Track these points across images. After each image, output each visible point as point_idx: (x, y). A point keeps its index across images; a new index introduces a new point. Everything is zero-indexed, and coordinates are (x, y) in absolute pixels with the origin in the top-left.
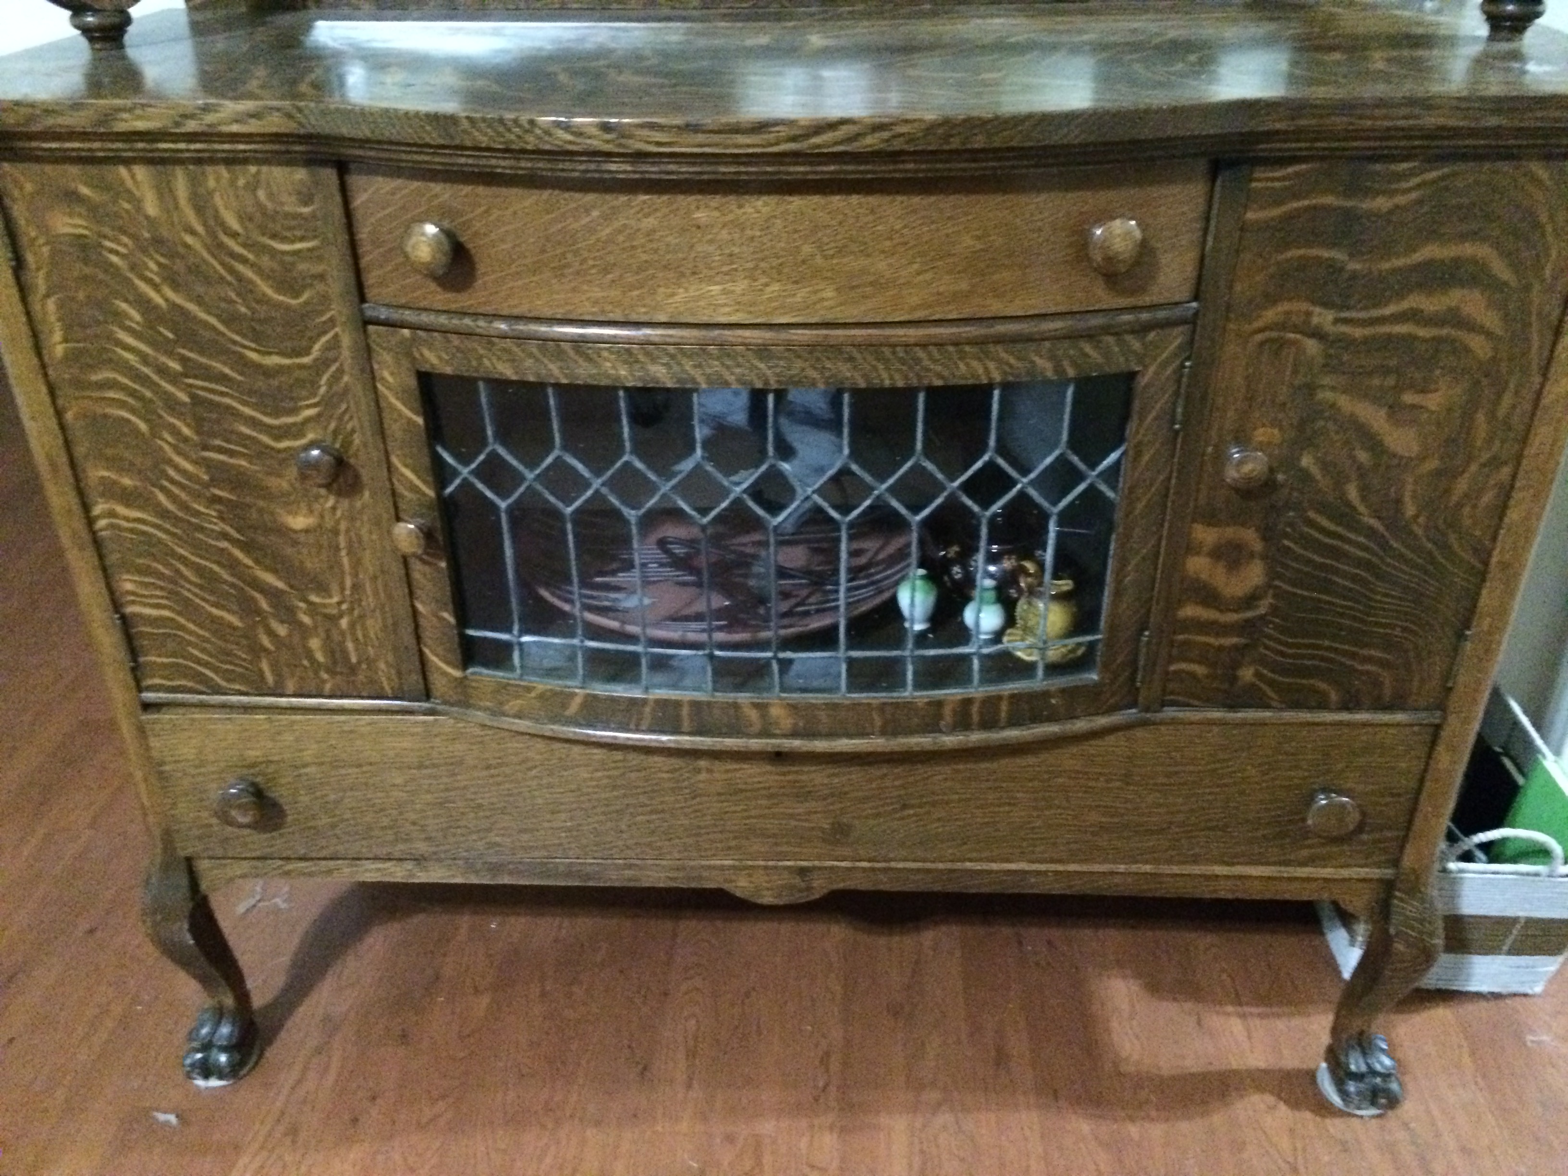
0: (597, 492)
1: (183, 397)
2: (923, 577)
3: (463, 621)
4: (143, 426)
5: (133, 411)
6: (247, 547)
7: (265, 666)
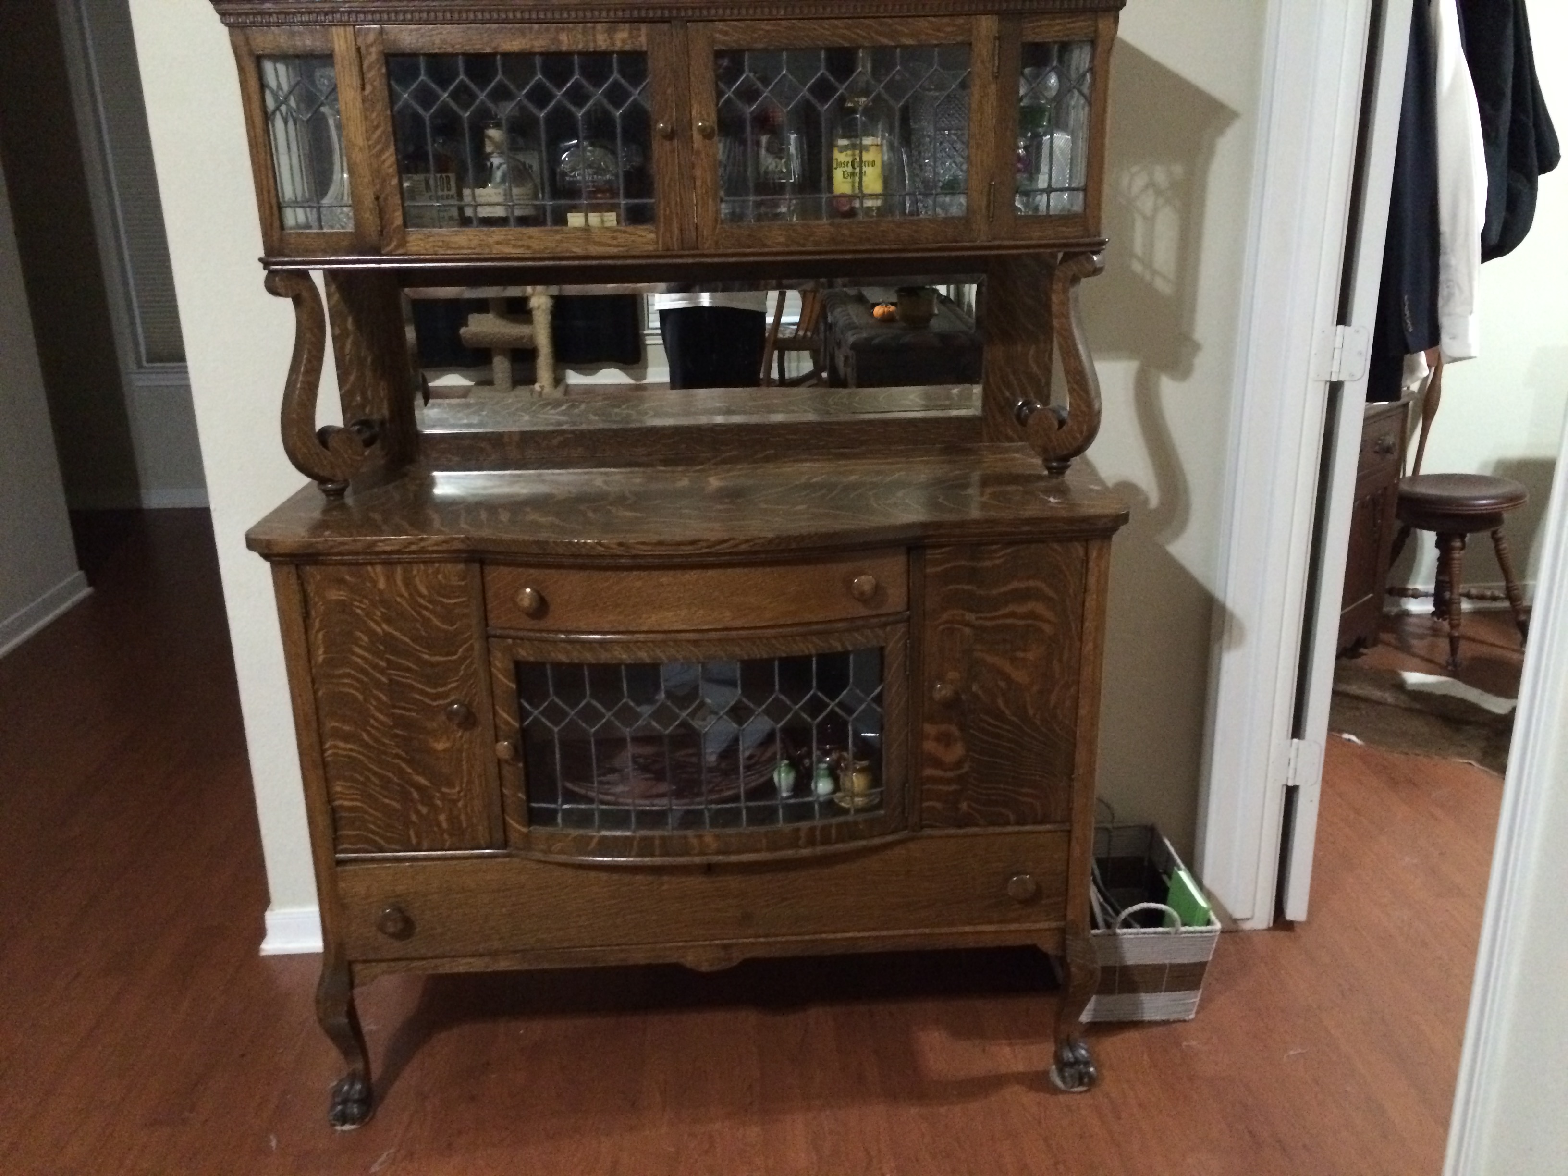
0: (608, 720)
1: (384, 679)
2: (786, 765)
3: (529, 799)
4: (360, 697)
5: (356, 689)
6: (410, 762)
7: (412, 833)
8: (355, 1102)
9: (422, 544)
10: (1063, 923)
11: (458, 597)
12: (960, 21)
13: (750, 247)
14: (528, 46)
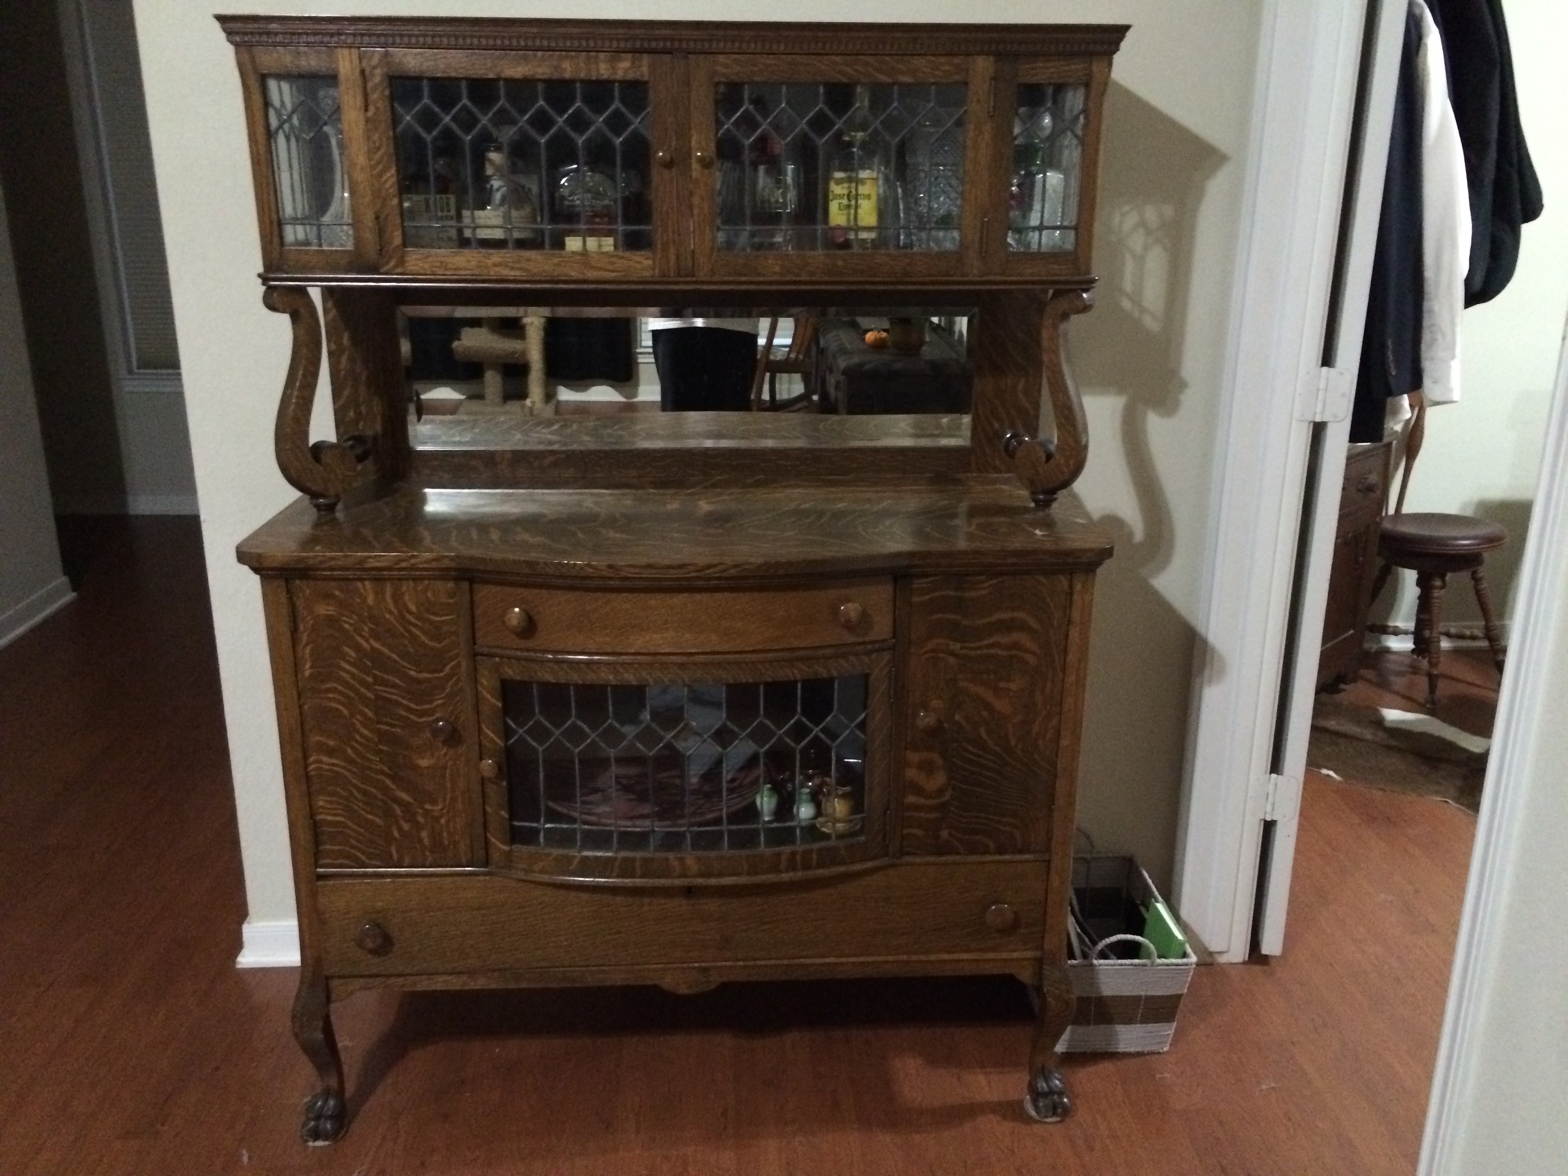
0: (593, 741)
1: (370, 695)
2: (769, 789)
3: (512, 817)
4: (346, 712)
5: (342, 704)
6: (392, 778)
7: (393, 849)
8: (331, 1117)
9: (413, 561)
10: (1038, 954)
11: (447, 615)
12: (956, 60)
13: (745, 275)
14: (531, 73)
